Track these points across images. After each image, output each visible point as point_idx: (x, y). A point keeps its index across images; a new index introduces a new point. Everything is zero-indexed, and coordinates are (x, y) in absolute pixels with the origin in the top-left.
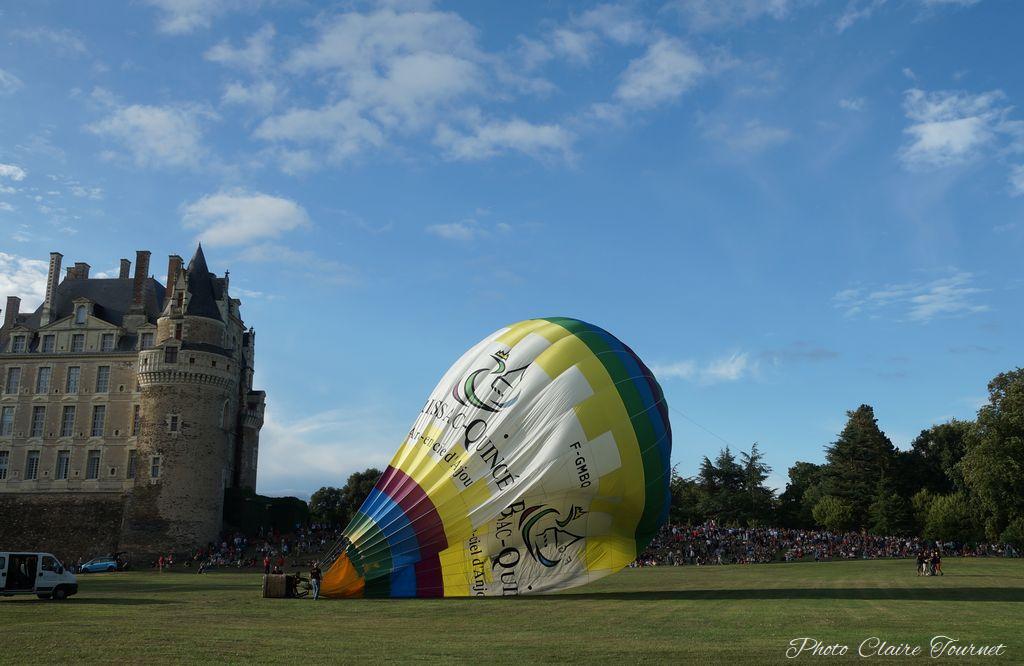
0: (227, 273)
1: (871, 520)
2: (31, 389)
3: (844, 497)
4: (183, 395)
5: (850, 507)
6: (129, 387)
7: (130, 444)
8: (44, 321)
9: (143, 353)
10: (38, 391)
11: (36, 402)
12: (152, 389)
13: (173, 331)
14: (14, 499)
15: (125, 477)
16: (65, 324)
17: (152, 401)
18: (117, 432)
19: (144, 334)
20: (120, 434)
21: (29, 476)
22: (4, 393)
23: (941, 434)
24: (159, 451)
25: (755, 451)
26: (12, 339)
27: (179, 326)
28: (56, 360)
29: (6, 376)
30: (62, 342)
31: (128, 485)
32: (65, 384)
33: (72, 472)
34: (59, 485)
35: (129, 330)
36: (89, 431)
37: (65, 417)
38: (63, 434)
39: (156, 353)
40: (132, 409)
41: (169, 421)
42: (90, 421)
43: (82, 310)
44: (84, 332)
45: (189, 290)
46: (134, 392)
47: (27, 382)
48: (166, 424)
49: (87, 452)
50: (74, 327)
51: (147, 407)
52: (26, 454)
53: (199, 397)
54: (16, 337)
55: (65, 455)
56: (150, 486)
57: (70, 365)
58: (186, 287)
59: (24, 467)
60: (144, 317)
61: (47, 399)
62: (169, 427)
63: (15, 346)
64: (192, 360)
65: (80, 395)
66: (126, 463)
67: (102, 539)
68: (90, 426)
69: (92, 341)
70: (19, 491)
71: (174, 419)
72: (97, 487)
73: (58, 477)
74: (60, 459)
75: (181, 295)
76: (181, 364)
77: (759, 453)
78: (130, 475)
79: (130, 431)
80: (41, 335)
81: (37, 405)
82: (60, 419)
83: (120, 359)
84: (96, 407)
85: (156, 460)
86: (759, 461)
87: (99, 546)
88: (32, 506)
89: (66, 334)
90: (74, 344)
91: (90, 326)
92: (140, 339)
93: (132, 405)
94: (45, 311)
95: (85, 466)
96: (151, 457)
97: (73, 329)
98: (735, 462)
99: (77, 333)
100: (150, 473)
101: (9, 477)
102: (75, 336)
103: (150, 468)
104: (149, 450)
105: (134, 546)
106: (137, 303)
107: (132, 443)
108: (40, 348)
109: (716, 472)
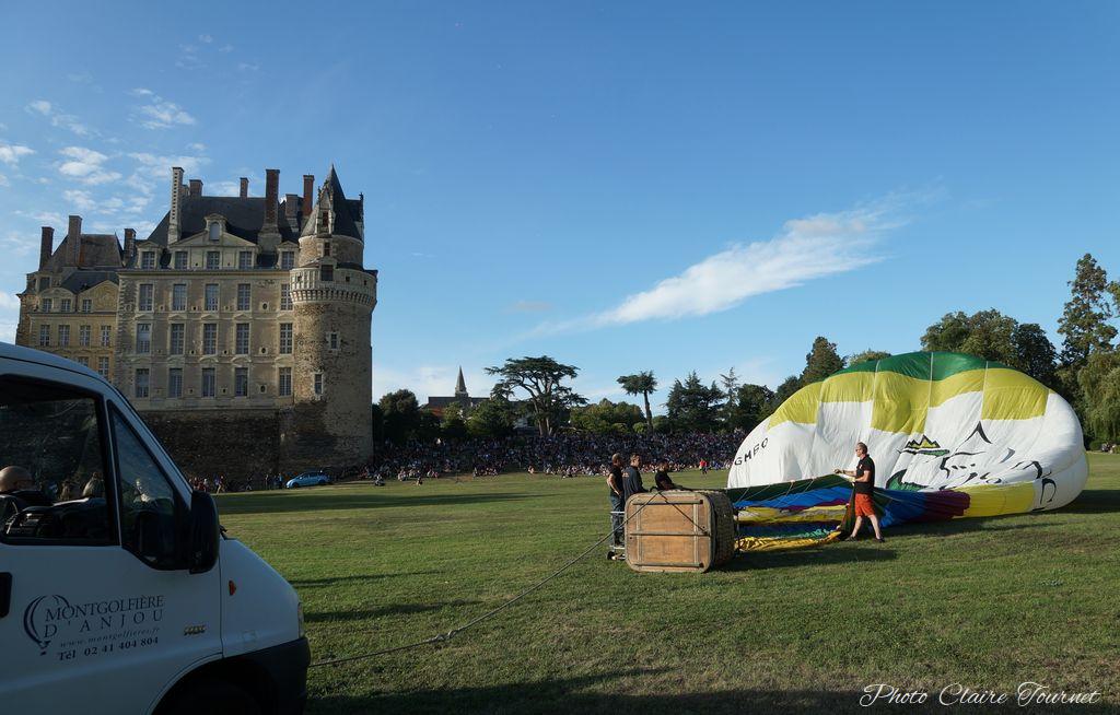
0: (362, 196)
2: (167, 307)
4: (341, 313)
6: (273, 306)
7: (280, 361)
8: (172, 238)
9: (294, 272)
10: (175, 308)
11: (173, 319)
12: (308, 307)
13: (322, 250)
14: (160, 417)
15: (277, 393)
16: (198, 240)
17: (309, 319)
18: (264, 350)
19: (283, 253)
20: (267, 352)
21: (172, 395)
22: (137, 309)
24: (320, 368)
25: (732, 373)
26: (140, 255)
27: (327, 245)
28: (193, 277)
29: (138, 293)
30: (197, 260)
31: (281, 402)
32: (203, 301)
33: (219, 390)
34: (207, 402)
35: (265, 249)
36: (233, 349)
37: (206, 335)
38: (206, 351)
39: (311, 271)
40: (278, 327)
41: (329, 339)
42: (234, 338)
43: (215, 226)
44: (219, 249)
45: (335, 210)
46: (278, 310)
47: (159, 299)
48: (325, 342)
49: (233, 370)
50: (208, 243)
51: (302, 325)
52: (168, 372)
53: (354, 316)
54: (144, 253)
55: (208, 373)
56: (313, 403)
57: (206, 282)
58: (330, 206)
59: (167, 385)
60: (280, 236)
61: (185, 317)
62: (330, 344)
63: (144, 262)
64: (348, 279)
65: (221, 313)
66: (276, 381)
67: (261, 456)
68: (234, 343)
69: (229, 260)
70: (163, 408)
71: (334, 336)
72: (248, 404)
73: (205, 394)
74: (205, 377)
75: (326, 215)
76: (338, 282)
77: (736, 375)
78: (281, 393)
79: (278, 349)
80: (173, 251)
81: (173, 322)
82: (201, 336)
83: (259, 277)
84: (238, 325)
85: (318, 377)
86: (735, 382)
87: (259, 462)
88: (180, 422)
89: (199, 250)
90: (210, 262)
91: (226, 243)
92: (280, 257)
93: (278, 323)
94: (171, 227)
95: (233, 383)
96: (312, 375)
97: (207, 246)
98: (700, 383)
99: (213, 250)
100: (313, 389)
101: (151, 395)
102: (209, 253)
103: (313, 384)
104: (310, 367)
105: (303, 461)
106: (270, 221)
107: (282, 360)
108: (172, 264)
109: (684, 392)
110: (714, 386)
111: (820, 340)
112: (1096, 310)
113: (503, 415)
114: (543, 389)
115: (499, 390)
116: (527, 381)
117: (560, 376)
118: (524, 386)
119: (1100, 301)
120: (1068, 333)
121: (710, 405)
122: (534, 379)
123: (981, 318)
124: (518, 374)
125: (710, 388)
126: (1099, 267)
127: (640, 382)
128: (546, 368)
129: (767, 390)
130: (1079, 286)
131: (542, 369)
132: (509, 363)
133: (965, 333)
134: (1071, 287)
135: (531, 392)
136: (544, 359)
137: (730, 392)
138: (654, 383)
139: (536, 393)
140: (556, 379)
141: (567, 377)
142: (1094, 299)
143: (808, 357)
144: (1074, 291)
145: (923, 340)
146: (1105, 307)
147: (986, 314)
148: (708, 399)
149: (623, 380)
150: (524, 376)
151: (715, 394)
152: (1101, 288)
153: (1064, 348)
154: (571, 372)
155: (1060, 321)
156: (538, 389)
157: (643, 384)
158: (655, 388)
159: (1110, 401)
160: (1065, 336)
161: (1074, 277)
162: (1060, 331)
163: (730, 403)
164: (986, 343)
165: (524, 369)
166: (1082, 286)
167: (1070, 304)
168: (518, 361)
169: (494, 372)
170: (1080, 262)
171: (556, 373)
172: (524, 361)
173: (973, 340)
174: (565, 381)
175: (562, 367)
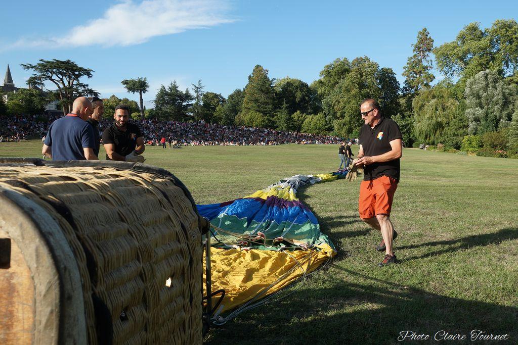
1: (276, 125)
3: (262, 112)
5: (266, 117)
23: (296, 84)
25: (199, 84)
77: (202, 85)
86: (201, 90)
98: (178, 89)
109: (167, 94)
110: (187, 91)
111: (258, 66)
112: (425, 63)
113: (36, 100)
114: (66, 84)
115: (33, 81)
116: (54, 77)
117: (80, 75)
118: (53, 80)
119: (428, 58)
120: (408, 76)
121: (184, 104)
122: (61, 77)
123: (359, 61)
124: (47, 71)
125: (184, 93)
126: (430, 38)
127: (137, 84)
128: (69, 69)
129: (222, 97)
130: (418, 48)
131: (66, 68)
132: (42, 62)
133: (347, 71)
134: (413, 48)
135: (58, 85)
136: (68, 62)
137: (198, 96)
138: (147, 86)
139: (61, 86)
140: (77, 77)
141: (85, 77)
142: (424, 56)
143: (250, 77)
144: (414, 51)
145: (321, 74)
146: (430, 62)
147: (362, 59)
148: (183, 100)
149: (125, 82)
150: (52, 73)
151: (187, 97)
152: (429, 50)
153: (404, 85)
154: (88, 73)
155: (404, 68)
156: (63, 83)
157: (140, 86)
158: (147, 89)
159: (429, 119)
160: (405, 78)
161: (415, 42)
162: (403, 75)
163: (197, 103)
164: (359, 76)
165: (52, 68)
166: (419, 48)
167: (411, 58)
168: (48, 62)
169: (28, 67)
170: (420, 33)
171: (77, 73)
172: (53, 63)
173: (352, 74)
174: (83, 79)
175: (81, 69)
